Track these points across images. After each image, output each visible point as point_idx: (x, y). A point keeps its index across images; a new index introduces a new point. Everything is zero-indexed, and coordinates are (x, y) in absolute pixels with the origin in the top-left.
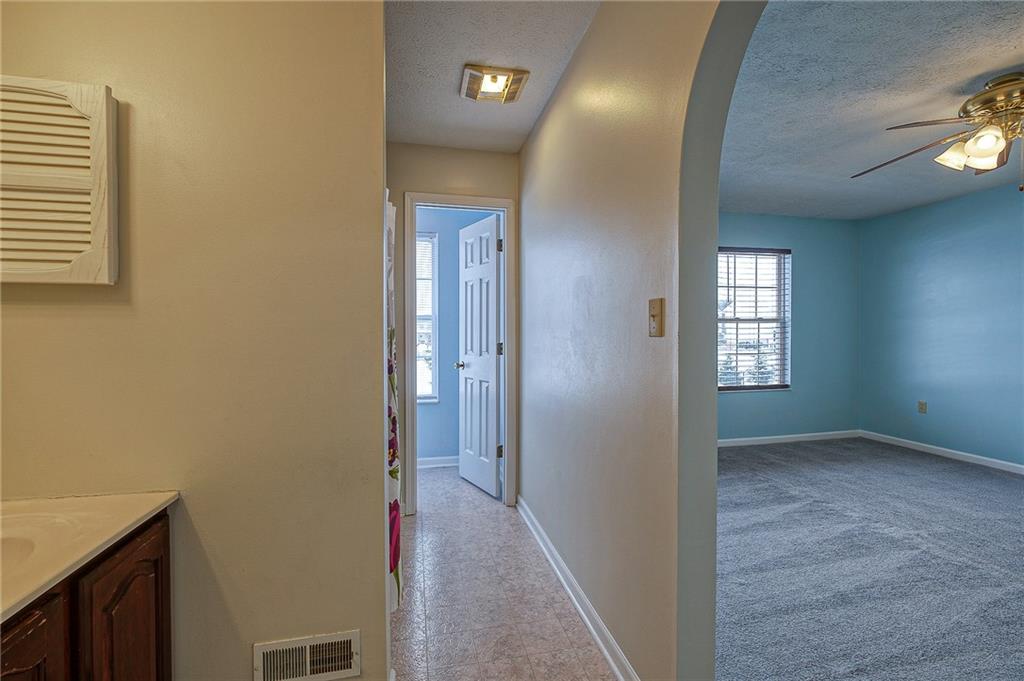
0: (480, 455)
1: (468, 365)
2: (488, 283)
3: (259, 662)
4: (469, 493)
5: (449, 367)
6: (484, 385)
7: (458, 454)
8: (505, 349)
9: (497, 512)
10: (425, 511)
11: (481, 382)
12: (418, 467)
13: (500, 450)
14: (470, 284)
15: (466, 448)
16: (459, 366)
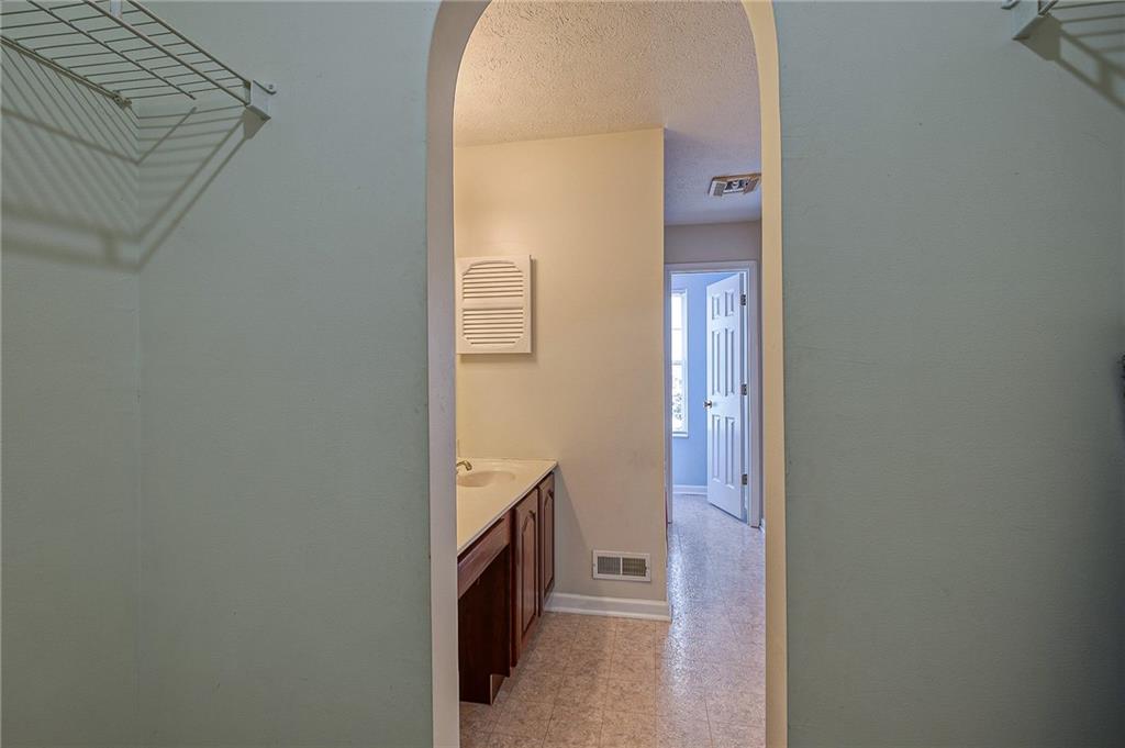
0: (727, 483)
1: (715, 404)
2: (732, 333)
3: (596, 561)
4: (715, 513)
5: (699, 404)
6: (730, 421)
7: (706, 484)
8: (749, 390)
9: (743, 529)
10: (679, 521)
11: (726, 418)
12: (674, 493)
13: (745, 479)
14: (716, 334)
15: (713, 477)
16: (707, 405)
